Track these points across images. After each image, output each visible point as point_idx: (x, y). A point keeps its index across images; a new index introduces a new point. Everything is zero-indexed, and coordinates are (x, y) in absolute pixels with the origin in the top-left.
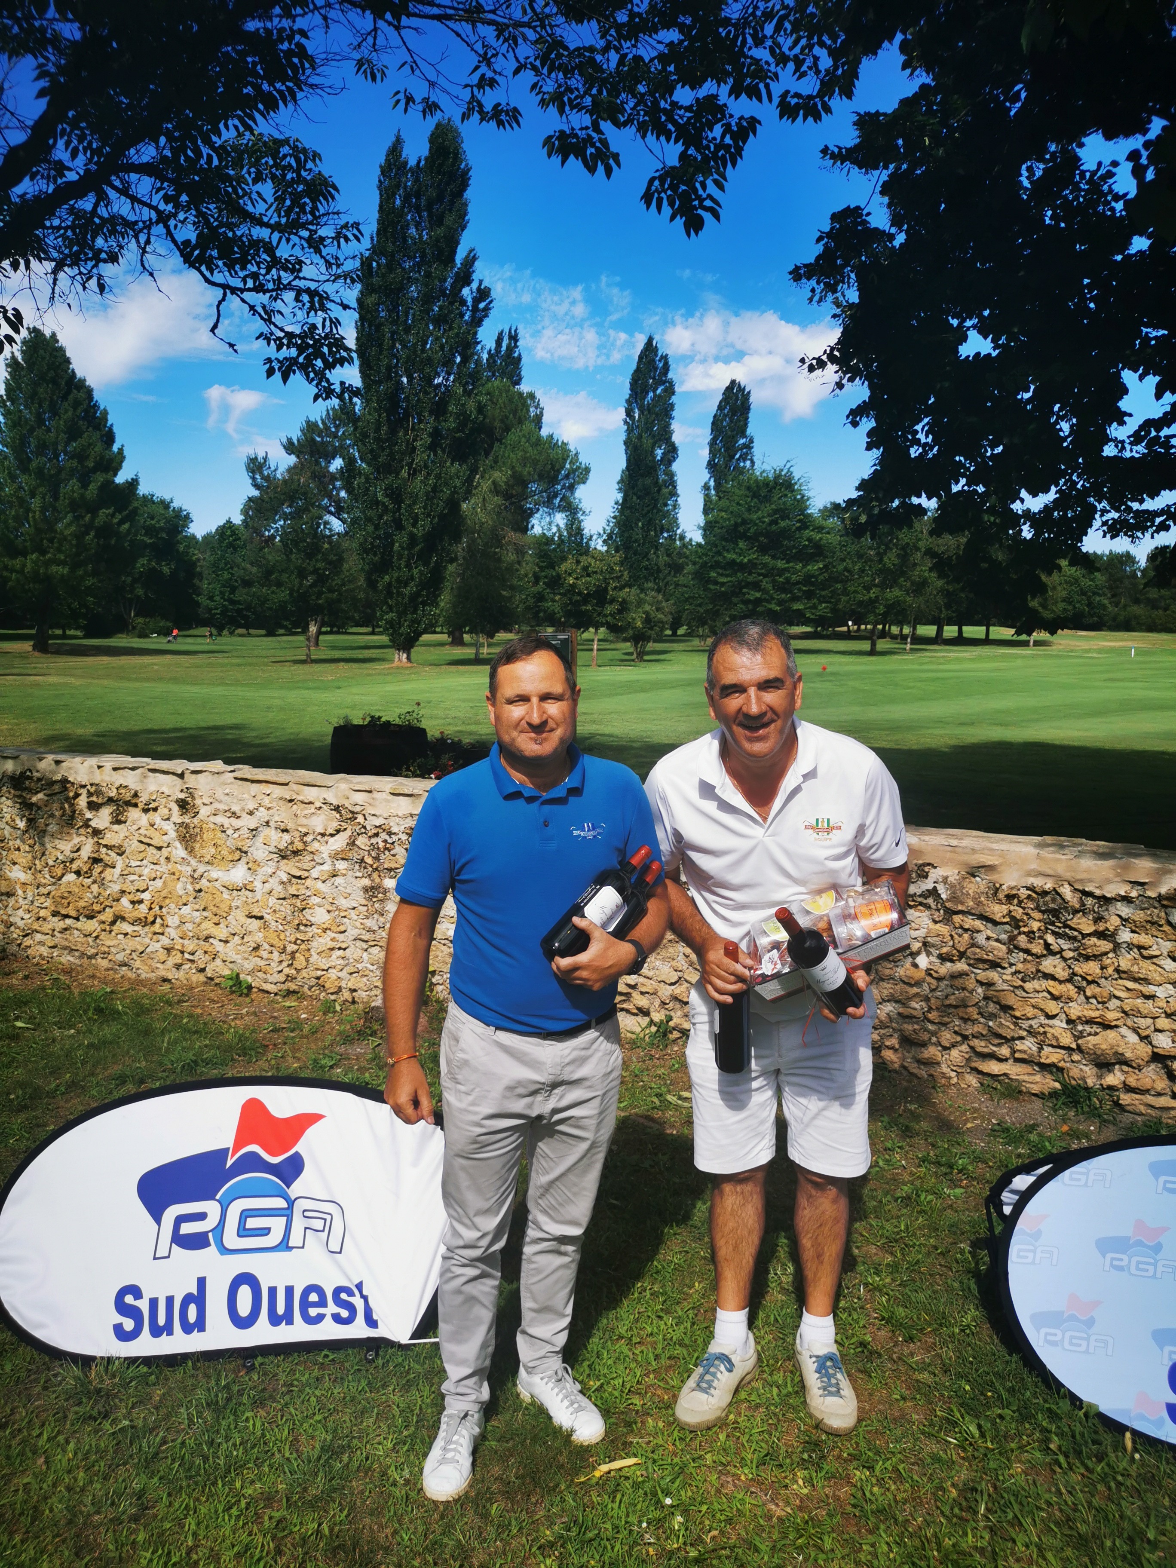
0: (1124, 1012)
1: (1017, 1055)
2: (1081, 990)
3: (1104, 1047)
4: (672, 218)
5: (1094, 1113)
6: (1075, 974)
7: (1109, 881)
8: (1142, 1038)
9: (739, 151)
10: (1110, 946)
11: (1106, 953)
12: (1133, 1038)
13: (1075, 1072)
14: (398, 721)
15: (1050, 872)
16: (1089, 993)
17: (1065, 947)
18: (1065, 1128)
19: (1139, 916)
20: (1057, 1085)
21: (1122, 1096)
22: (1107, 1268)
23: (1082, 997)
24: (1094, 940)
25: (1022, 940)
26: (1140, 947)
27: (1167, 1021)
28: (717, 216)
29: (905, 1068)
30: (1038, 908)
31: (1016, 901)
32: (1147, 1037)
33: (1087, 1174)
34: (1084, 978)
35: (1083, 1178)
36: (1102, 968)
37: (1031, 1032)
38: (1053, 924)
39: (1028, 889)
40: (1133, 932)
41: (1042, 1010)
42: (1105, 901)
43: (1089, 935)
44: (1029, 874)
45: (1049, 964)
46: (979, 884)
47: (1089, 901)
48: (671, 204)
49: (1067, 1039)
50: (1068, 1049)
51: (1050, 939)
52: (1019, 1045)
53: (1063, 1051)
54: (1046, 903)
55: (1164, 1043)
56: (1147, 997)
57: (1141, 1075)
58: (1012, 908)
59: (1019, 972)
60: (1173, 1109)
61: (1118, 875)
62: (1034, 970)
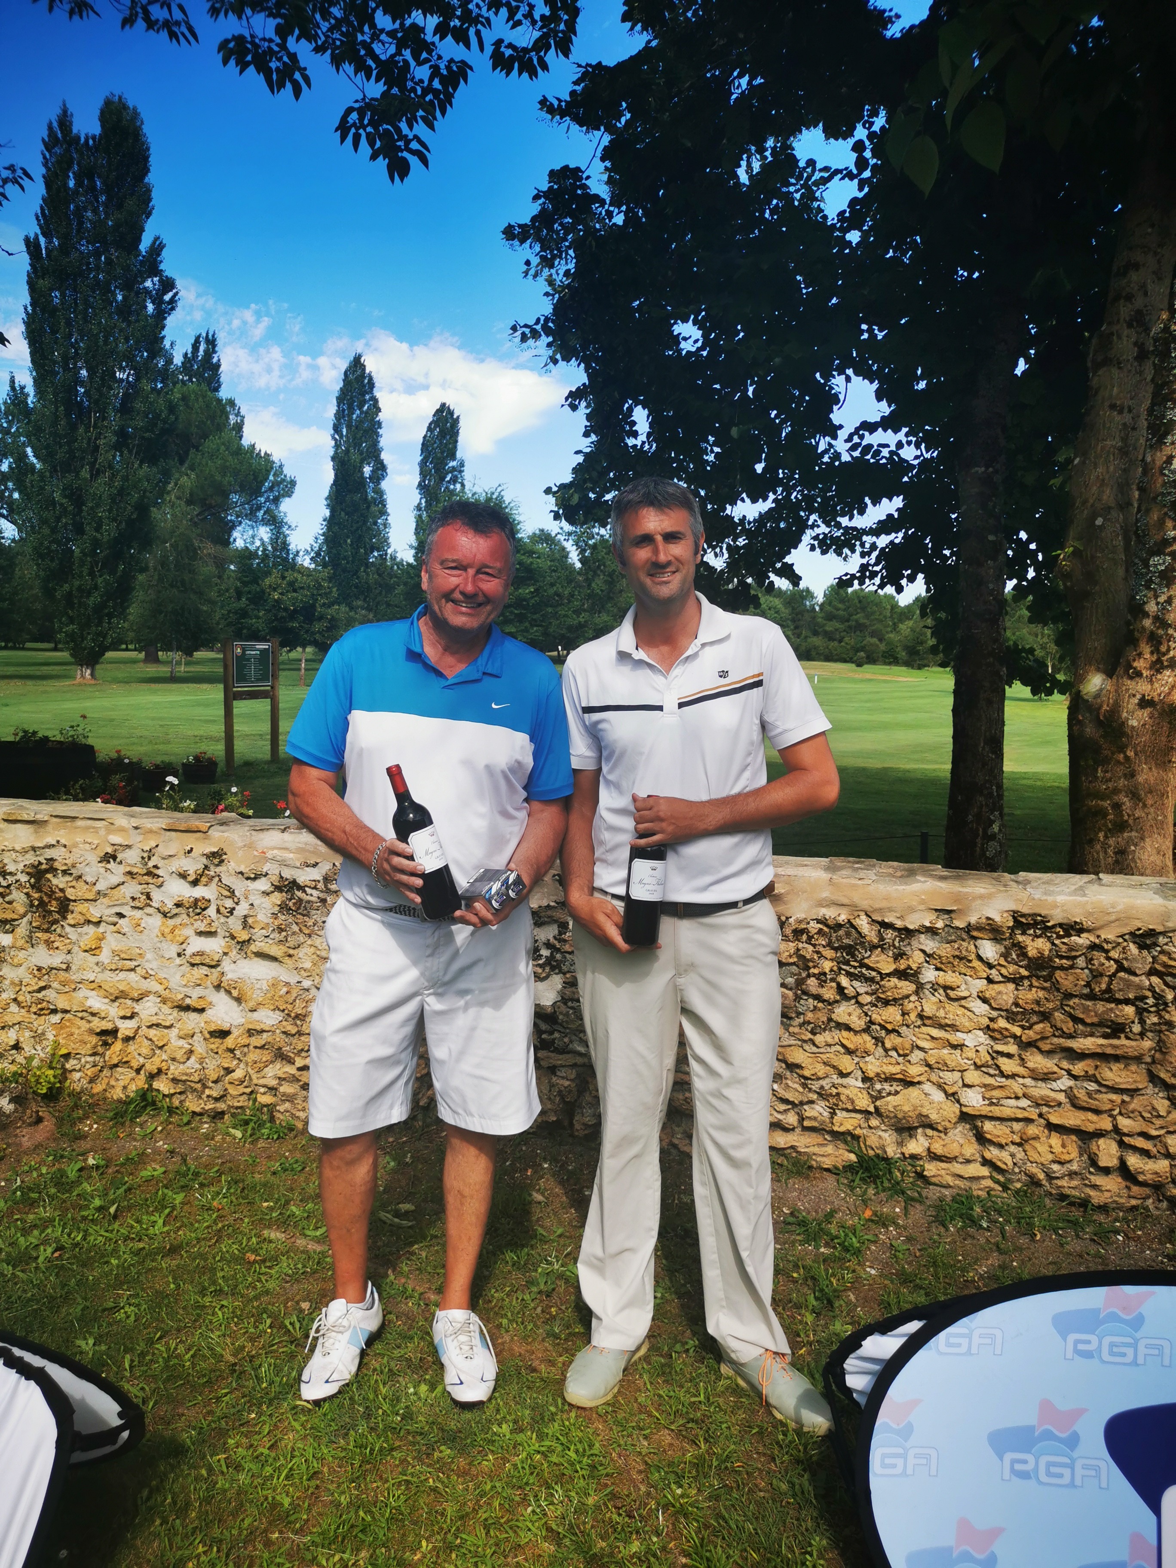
0: (928, 1065)
1: (806, 1123)
2: (879, 1041)
3: (906, 1108)
4: (374, 157)
5: (897, 1190)
6: (871, 1022)
7: (912, 910)
8: (947, 1095)
9: (449, 98)
10: (913, 987)
11: (908, 997)
12: (938, 1096)
13: (873, 1141)
14: (59, 738)
15: (845, 901)
16: (888, 1045)
17: (861, 990)
18: (868, 1214)
19: (946, 951)
20: (853, 1157)
21: (927, 1166)
22: (1007, 1474)
23: (880, 1049)
24: (894, 981)
25: (812, 982)
26: (946, 988)
27: (977, 1073)
28: (425, 161)
29: (675, 1146)
30: (830, 945)
31: (804, 937)
32: (953, 1094)
33: (969, 1336)
34: (883, 1027)
35: (964, 1342)
36: (903, 1014)
37: (822, 1094)
38: (847, 963)
39: (819, 921)
40: (937, 969)
41: (834, 1067)
42: (907, 933)
43: (888, 975)
44: (821, 904)
45: (844, 1012)
47: (889, 935)
48: (372, 144)
49: (863, 1102)
50: (867, 1113)
51: (844, 981)
52: (809, 1111)
53: (859, 1116)
54: (839, 939)
55: (974, 1100)
56: (954, 1047)
57: (947, 1140)
58: (801, 945)
59: (809, 1023)
60: (983, 1178)
61: (923, 902)
62: (825, 1019)
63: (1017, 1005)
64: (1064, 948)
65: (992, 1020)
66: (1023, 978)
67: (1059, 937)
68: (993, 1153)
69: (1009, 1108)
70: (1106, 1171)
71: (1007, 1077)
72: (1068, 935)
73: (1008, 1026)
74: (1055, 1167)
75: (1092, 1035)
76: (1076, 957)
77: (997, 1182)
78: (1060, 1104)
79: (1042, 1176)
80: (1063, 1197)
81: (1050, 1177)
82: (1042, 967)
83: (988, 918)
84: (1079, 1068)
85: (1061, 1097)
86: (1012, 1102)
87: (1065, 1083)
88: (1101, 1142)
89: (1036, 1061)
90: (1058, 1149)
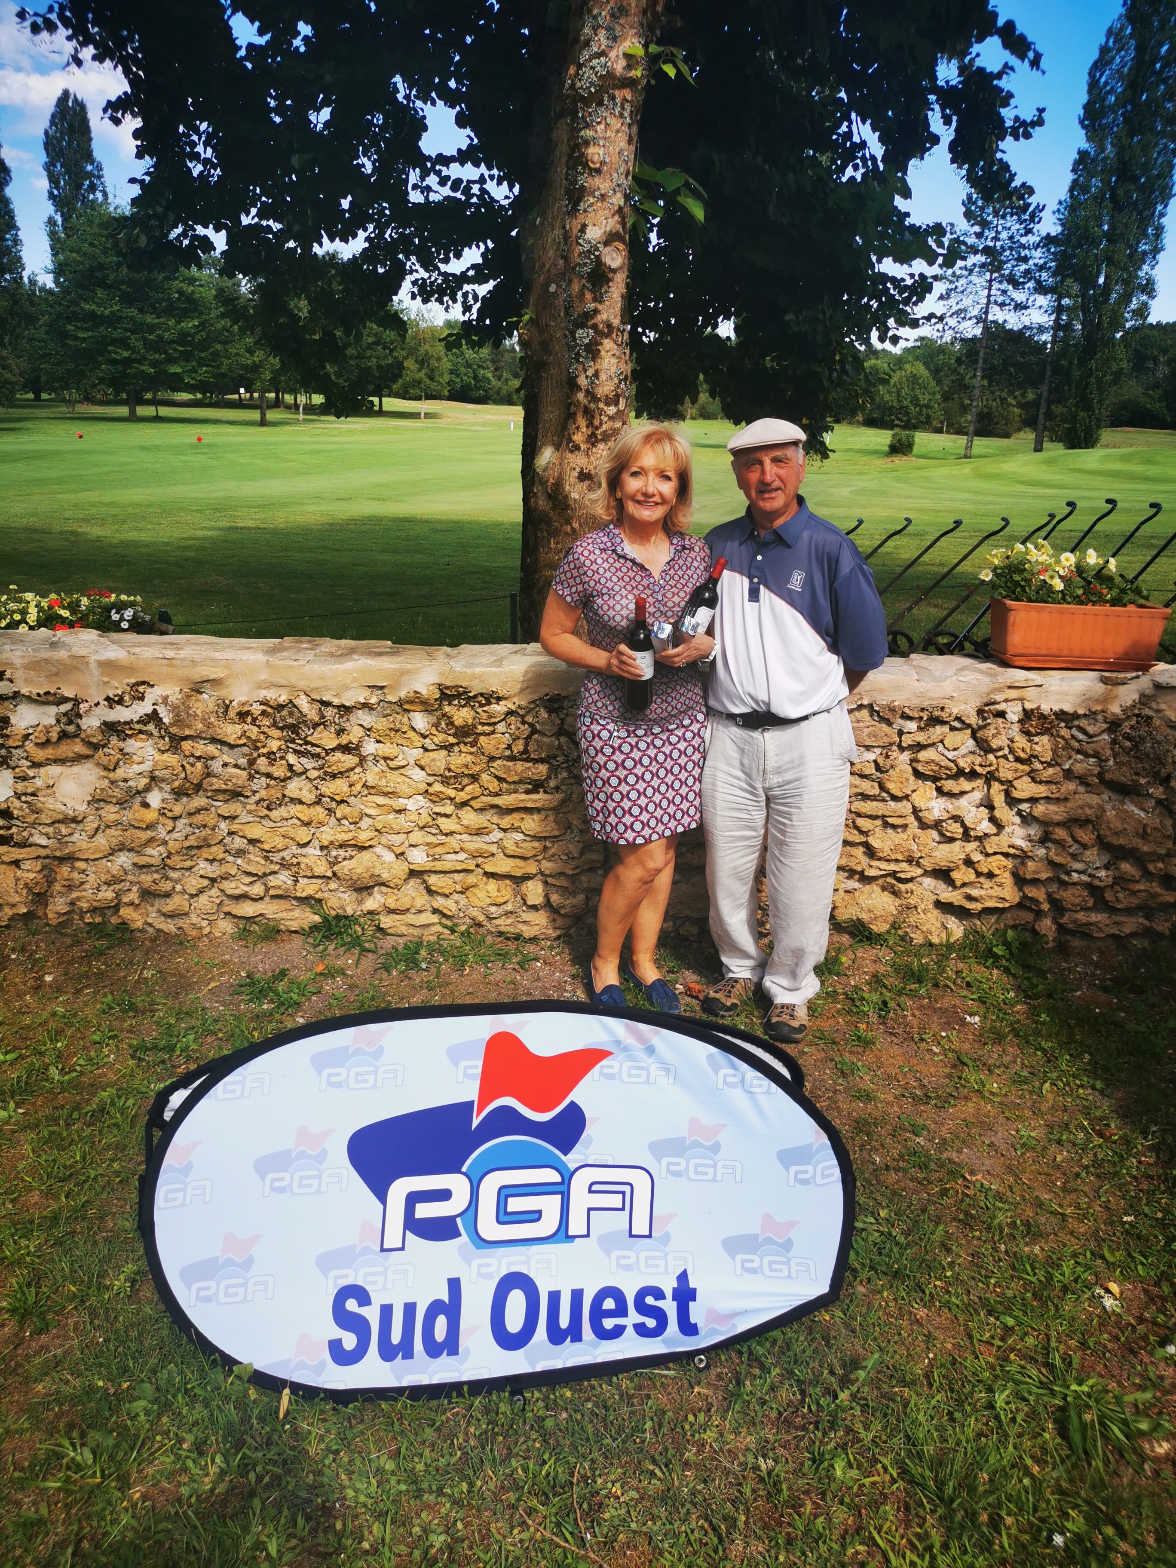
0: (377, 830)
1: (272, 892)
2: (331, 811)
3: (359, 871)
5: (354, 943)
6: (322, 795)
7: (346, 688)
8: (398, 856)
10: (356, 760)
11: (352, 769)
12: (389, 857)
13: (333, 902)
15: (284, 682)
16: (339, 815)
17: (308, 766)
18: (320, 968)
19: (383, 725)
20: (317, 919)
21: (383, 919)
23: (333, 819)
24: (338, 755)
25: (262, 763)
26: (386, 759)
27: (420, 833)
29: (150, 925)
30: (274, 725)
31: (249, 719)
32: (402, 854)
33: (244, 1081)
34: (333, 799)
36: (350, 786)
37: (284, 865)
38: (293, 741)
39: (261, 703)
40: (378, 742)
41: (292, 839)
42: (345, 710)
43: (333, 750)
44: (260, 686)
45: (295, 787)
46: (206, 702)
47: (329, 712)
49: (322, 868)
50: (324, 878)
52: (273, 881)
53: (320, 881)
54: (283, 719)
55: (419, 858)
56: (399, 812)
57: (400, 894)
58: (246, 727)
59: (263, 800)
60: (433, 924)
61: (355, 680)
62: (280, 795)
63: (450, 770)
64: (485, 715)
65: (429, 785)
66: (452, 745)
67: (481, 705)
68: (440, 902)
69: (451, 861)
70: (534, 908)
71: (447, 835)
72: (489, 703)
73: (443, 789)
74: (493, 909)
75: (516, 792)
76: (495, 724)
77: (445, 927)
78: (493, 855)
79: (481, 918)
80: (501, 934)
81: (490, 919)
82: (467, 734)
83: (416, 692)
84: (506, 822)
85: (493, 849)
86: (452, 857)
87: (497, 835)
88: (530, 883)
89: (469, 817)
90: (494, 894)
